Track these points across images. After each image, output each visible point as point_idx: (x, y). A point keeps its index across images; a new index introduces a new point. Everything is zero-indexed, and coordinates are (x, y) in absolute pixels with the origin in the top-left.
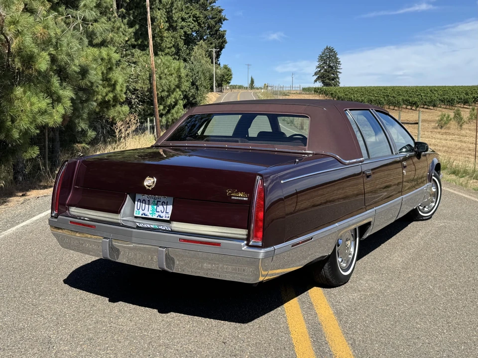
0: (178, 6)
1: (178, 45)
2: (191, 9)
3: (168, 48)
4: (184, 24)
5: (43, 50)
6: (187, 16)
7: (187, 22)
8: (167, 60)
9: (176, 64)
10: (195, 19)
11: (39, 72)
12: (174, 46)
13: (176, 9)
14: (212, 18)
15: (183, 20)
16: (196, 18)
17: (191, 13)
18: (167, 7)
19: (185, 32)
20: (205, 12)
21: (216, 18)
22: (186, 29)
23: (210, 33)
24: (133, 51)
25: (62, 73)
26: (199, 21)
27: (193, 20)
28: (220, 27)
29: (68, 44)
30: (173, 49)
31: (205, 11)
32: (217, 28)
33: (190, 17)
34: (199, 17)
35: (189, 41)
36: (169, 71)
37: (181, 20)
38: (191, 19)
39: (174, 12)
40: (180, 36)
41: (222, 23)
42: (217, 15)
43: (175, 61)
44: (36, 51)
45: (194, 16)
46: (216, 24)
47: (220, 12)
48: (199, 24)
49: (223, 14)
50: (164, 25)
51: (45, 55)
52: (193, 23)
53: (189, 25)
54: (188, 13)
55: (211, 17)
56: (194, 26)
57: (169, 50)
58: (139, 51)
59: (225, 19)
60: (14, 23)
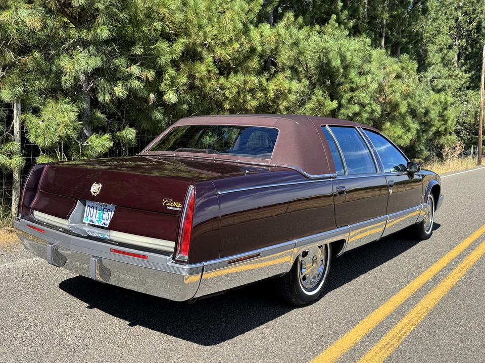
5: (404, 100)
11: (400, 113)
25: (413, 113)
29: (419, 95)
44: (400, 101)
51: (405, 102)
60: (391, 86)
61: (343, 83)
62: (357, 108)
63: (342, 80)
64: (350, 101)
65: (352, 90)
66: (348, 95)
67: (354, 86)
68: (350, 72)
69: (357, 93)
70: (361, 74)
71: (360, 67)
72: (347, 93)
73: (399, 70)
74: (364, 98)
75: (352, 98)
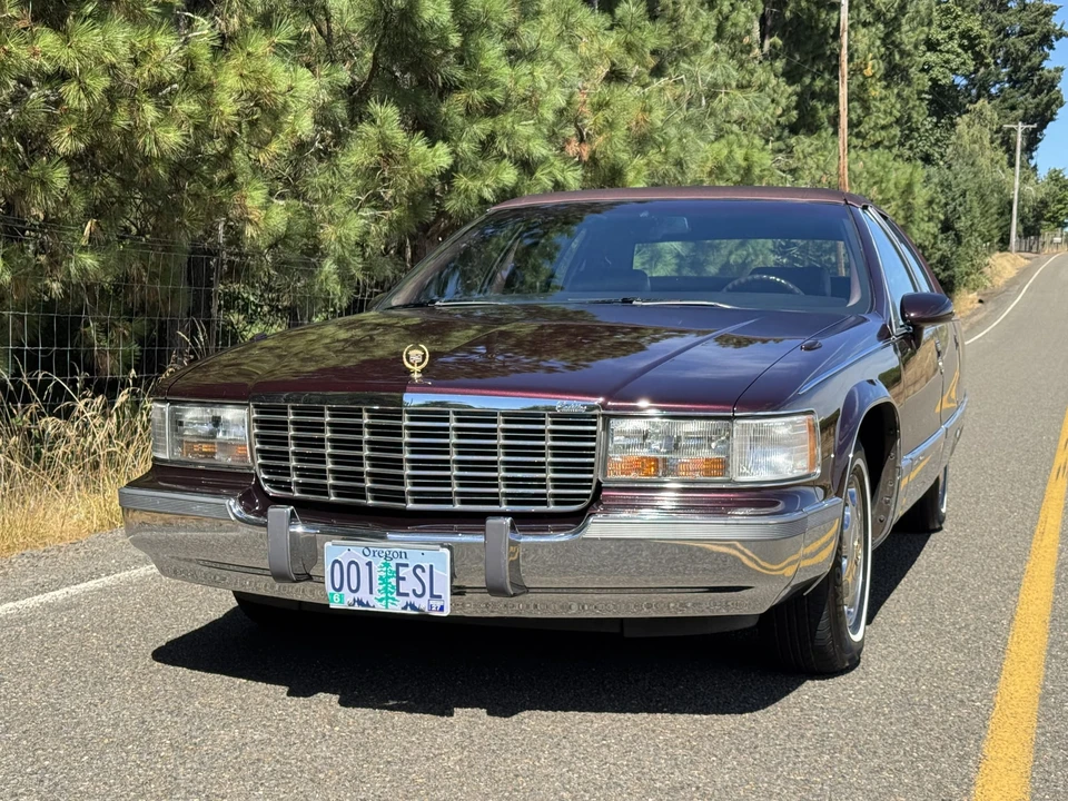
0: (918, 12)
1: (910, 118)
2: (957, 16)
3: (883, 128)
4: (931, 57)
5: (639, 153)
6: (942, 36)
7: (941, 51)
8: (878, 163)
9: (900, 172)
10: (966, 42)
12: (898, 121)
13: (913, 19)
14: (1022, 33)
15: (932, 46)
16: (970, 42)
17: (957, 27)
18: (889, 16)
19: (934, 81)
20: (1000, 17)
21: (1033, 32)
22: (935, 73)
23: (1010, 76)
24: (793, 141)
26: (977, 49)
27: (961, 46)
28: (1046, 57)
30: (896, 131)
31: (999, 12)
32: (1036, 60)
33: (951, 37)
34: (978, 37)
35: (944, 103)
36: (881, 192)
37: (923, 48)
38: (954, 45)
39: (905, 28)
40: (920, 93)
41: (1051, 47)
42: (1036, 23)
43: (900, 163)
44: (625, 156)
45: (964, 35)
46: (1032, 49)
47: (1048, 13)
48: (978, 57)
49: (1056, 20)
50: (874, 67)
51: (639, 161)
52: (958, 55)
53: (947, 62)
54: (948, 27)
55: (1018, 29)
56: (964, 63)
57: (883, 133)
58: (807, 141)
59: (1060, 35)
60: (601, 106)
61: (462, 83)
62: (509, 175)
63: (460, 74)
64: (486, 146)
65: (492, 109)
66: (481, 128)
67: (499, 98)
68: (480, 48)
69: (507, 121)
70: (515, 55)
71: (510, 34)
72: (477, 122)
73: (620, 53)
74: (528, 139)
75: (492, 137)
